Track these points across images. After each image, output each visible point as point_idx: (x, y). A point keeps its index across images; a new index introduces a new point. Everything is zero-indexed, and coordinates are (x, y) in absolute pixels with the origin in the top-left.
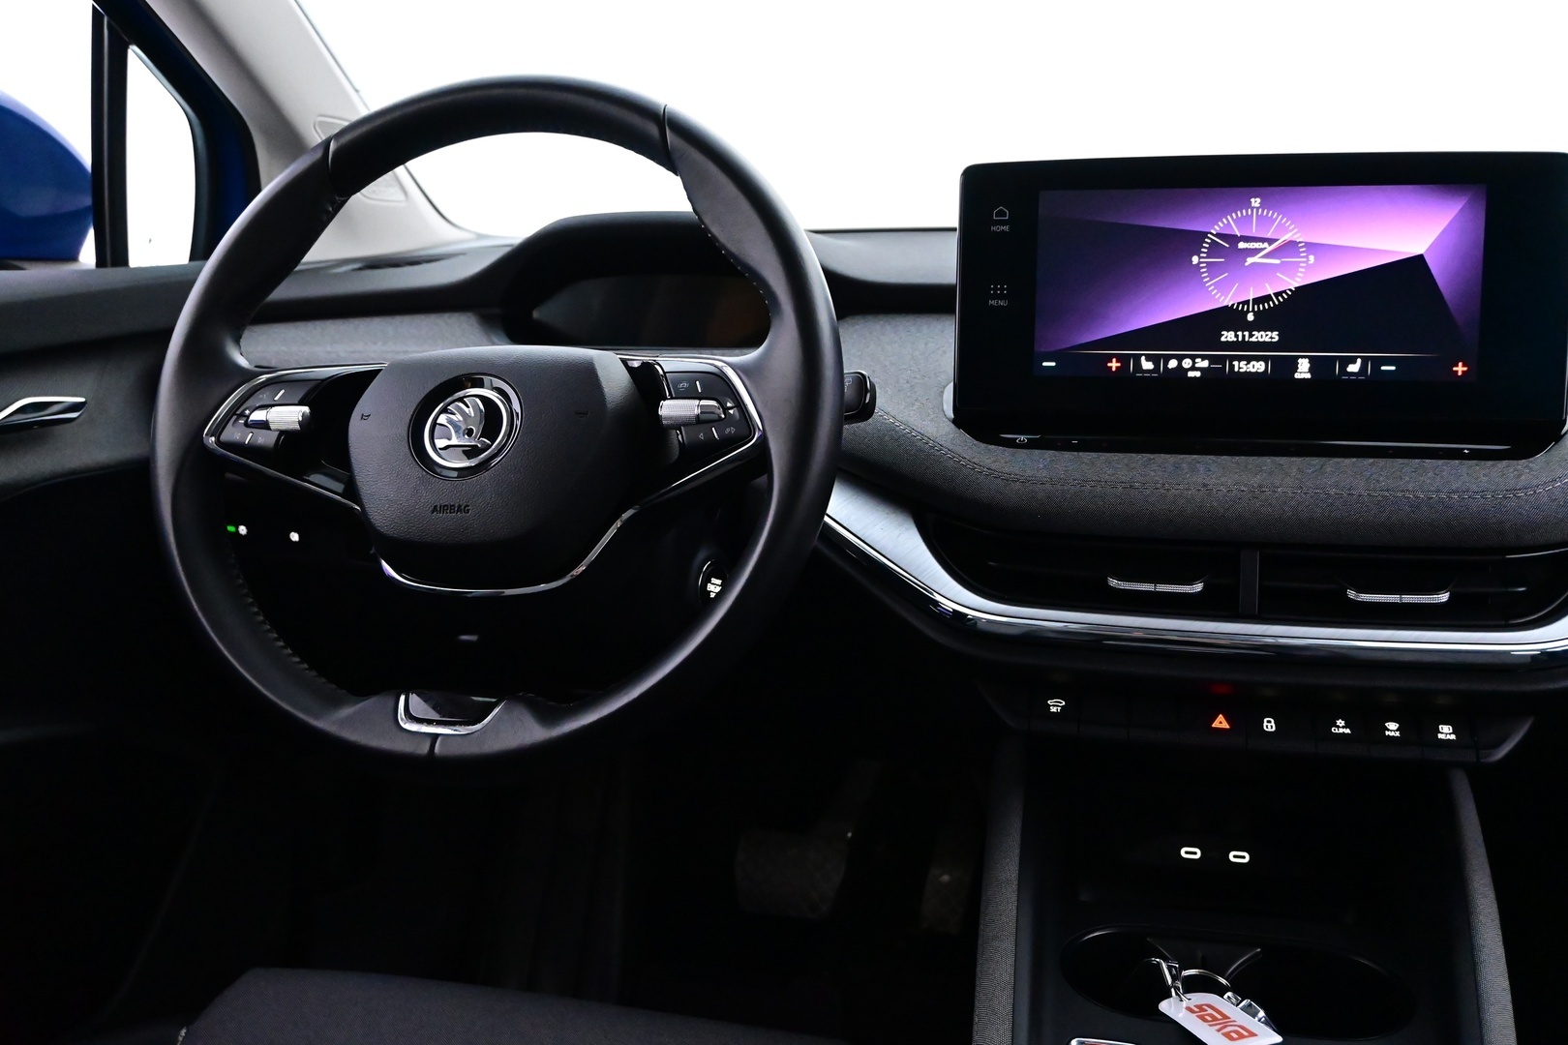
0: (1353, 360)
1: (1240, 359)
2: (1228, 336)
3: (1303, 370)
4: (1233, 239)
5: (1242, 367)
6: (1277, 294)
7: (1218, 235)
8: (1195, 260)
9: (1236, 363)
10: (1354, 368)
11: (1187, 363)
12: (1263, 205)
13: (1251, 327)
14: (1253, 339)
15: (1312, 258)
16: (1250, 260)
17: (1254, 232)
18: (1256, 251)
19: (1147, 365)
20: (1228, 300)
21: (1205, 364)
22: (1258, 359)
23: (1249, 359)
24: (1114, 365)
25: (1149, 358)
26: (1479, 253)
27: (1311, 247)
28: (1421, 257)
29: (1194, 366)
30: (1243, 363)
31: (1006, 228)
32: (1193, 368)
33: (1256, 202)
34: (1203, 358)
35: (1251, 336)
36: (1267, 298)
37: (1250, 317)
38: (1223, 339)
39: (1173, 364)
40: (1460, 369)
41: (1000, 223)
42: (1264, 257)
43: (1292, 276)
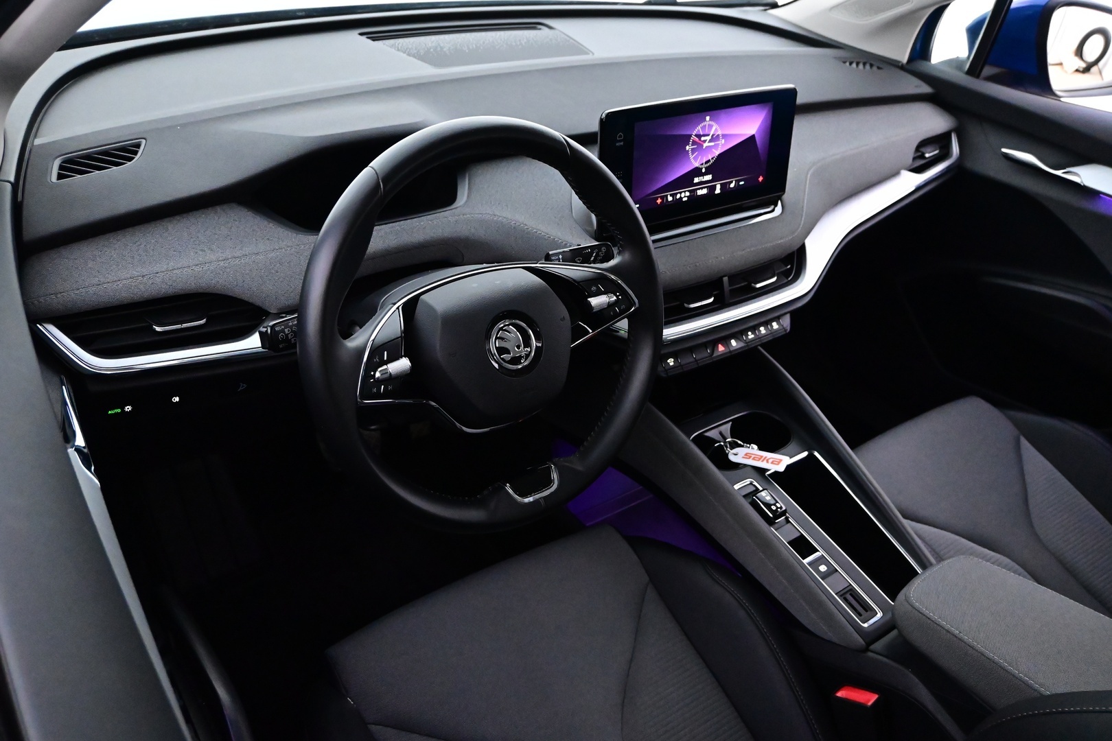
0: (732, 182)
1: (699, 189)
2: (696, 180)
3: (718, 189)
4: (699, 136)
5: (700, 192)
6: (712, 159)
7: (695, 135)
8: (687, 148)
9: (698, 191)
10: (732, 185)
12: (710, 120)
13: (703, 175)
14: (704, 180)
15: (724, 141)
16: (705, 145)
17: (706, 132)
18: (705, 141)
19: (670, 199)
20: (697, 164)
21: (688, 194)
22: (704, 188)
23: (702, 188)
24: (659, 201)
25: (670, 195)
26: (769, 130)
27: (724, 136)
28: (753, 135)
29: (684, 195)
31: (622, 143)
32: (685, 197)
33: (708, 118)
34: (688, 191)
35: (703, 178)
36: (709, 161)
37: (704, 170)
38: (695, 182)
39: (678, 196)
40: (761, 179)
41: (620, 141)
42: (709, 142)
43: (717, 149)
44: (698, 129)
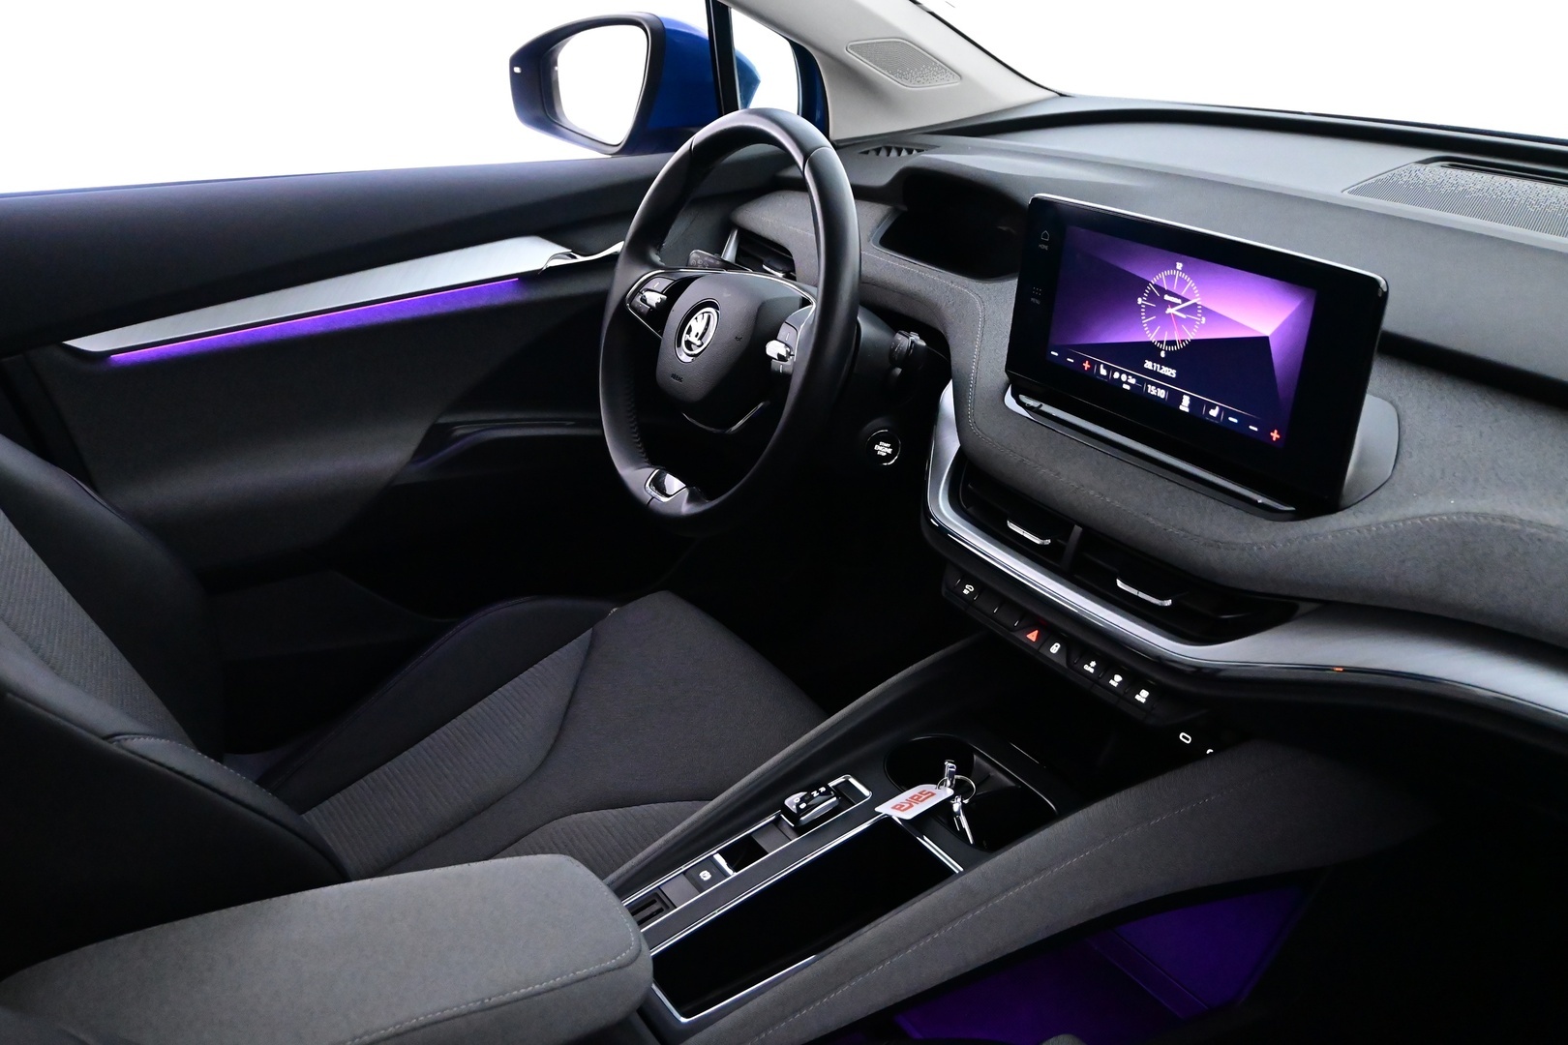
0: (1214, 407)
1: (1153, 384)
2: (1148, 365)
3: (1185, 405)
4: (1163, 291)
5: (1152, 390)
6: (1180, 342)
7: (1155, 286)
8: (1140, 301)
9: (1149, 386)
10: (1214, 413)
11: (1124, 377)
12: (1183, 270)
13: (1163, 362)
14: (1161, 372)
15: (1204, 319)
16: (1170, 310)
17: (1174, 289)
18: (1174, 305)
19: (1103, 372)
20: (1152, 337)
21: (1133, 381)
22: (1162, 387)
23: (1157, 386)
24: (1086, 365)
25: (1106, 367)
26: (1302, 346)
27: (1206, 311)
28: (1265, 339)
29: (1128, 381)
30: (1154, 388)
31: (1046, 247)
32: (1127, 383)
33: (1179, 266)
34: (1134, 376)
35: (1161, 368)
36: (1174, 343)
37: (1163, 354)
38: (1145, 366)
39: (1116, 375)
40: (1275, 435)
41: (1045, 243)
42: (1178, 310)
43: (1190, 330)
44: (1160, 278)
